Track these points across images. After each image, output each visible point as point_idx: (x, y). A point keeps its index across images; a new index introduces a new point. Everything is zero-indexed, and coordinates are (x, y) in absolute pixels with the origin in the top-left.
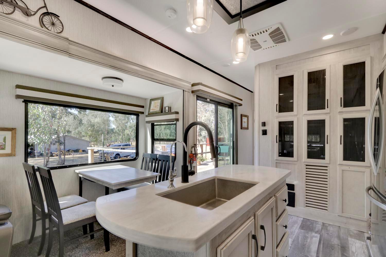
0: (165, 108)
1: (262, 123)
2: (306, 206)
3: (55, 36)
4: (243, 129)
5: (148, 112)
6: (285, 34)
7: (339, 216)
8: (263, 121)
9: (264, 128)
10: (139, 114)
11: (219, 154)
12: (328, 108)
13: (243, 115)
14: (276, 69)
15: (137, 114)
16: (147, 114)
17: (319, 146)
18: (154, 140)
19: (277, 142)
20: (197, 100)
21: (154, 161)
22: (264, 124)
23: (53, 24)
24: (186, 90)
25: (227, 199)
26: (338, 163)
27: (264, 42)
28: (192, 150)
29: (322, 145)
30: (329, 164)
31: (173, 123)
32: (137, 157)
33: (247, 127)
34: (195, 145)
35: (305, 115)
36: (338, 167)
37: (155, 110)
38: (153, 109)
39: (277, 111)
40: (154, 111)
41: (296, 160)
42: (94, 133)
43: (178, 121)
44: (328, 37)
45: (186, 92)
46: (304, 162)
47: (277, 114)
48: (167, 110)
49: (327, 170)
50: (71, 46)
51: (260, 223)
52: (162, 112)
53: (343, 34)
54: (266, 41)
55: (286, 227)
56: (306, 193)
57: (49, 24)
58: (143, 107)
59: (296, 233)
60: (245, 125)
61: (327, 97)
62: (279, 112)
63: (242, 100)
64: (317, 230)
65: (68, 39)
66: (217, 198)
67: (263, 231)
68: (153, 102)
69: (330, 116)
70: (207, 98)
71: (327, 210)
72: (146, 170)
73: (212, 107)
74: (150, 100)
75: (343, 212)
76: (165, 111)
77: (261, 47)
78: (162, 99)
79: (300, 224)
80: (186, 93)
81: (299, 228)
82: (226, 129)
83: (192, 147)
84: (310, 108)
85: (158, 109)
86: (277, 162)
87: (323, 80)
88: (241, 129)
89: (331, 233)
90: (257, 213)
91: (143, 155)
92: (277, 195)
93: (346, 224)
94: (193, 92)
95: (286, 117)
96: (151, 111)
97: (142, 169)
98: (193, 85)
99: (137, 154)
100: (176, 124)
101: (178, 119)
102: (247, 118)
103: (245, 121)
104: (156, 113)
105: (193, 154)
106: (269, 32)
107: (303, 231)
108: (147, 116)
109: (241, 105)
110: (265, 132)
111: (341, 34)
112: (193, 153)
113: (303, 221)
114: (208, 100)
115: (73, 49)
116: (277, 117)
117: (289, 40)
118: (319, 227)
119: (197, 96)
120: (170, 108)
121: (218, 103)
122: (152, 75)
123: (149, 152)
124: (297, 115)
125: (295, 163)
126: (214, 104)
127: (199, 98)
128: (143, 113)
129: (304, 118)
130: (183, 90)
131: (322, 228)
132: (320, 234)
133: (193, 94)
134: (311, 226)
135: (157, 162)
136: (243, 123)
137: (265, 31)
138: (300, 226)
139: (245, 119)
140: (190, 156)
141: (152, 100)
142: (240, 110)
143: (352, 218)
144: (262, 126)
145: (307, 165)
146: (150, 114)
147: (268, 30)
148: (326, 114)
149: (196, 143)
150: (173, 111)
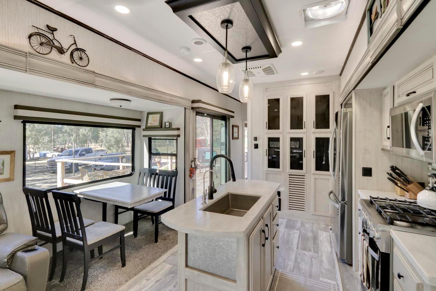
0: (165, 123)
1: (254, 138)
2: (289, 209)
3: (85, 71)
4: (234, 139)
5: (146, 126)
6: (274, 70)
7: (313, 215)
8: (255, 136)
9: (256, 142)
10: (135, 128)
11: (214, 166)
12: (305, 128)
13: (234, 125)
14: (266, 91)
15: (133, 128)
16: (144, 128)
17: (299, 152)
18: (150, 153)
19: (266, 156)
20: (196, 115)
21: (153, 176)
22: (256, 139)
23: (81, 58)
24: (187, 108)
25: (247, 210)
26: (312, 173)
27: (258, 73)
28: (192, 164)
29: (301, 151)
30: (306, 173)
31: (175, 138)
32: (133, 171)
33: (237, 137)
34: (195, 159)
35: (288, 133)
36: (312, 176)
37: (154, 125)
38: (151, 123)
39: (266, 128)
40: (152, 125)
41: (282, 171)
42: (34, 133)
43: (179, 137)
44: (305, 74)
45: (188, 109)
46: (288, 172)
47: (267, 130)
48: (167, 125)
49: (304, 178)
50: (97, 79)
51: (266, 223)
52: (161, 127)
53: (315, 74)
54: (259, 73)
55: (278, 225)
56: (289, 198)
57: (78, 58)
58: (139, 120)
59: (282, 231)
60: (236, 135)
61: (304, 120)
62: (268, 129)
63: (233, 112)
64: (297, 227)
65: (94, 72)
66: (230, 209)
67: (267, 227)
68: (150, 116)
69: (306, 135)
70: (204, 113)
71: (304, 211)
72: (143, 185)
73: (208, 120)
74: (148, 113)
75: (315, 212)
76: (165, 126)
77: (255, 76)
78: (161, 114)
79: (285, 224)
80: (187, 111)
81: (285, 228)
82: (208, 130)
83: (192, 162)
84: (292, 127)
85: (157, 124)
86: (267, 172)
87: (302, 106)
88: (233, 139)
89: (307, 229)
90: (264, 216)
91: (140, 170)
92: (273, 203)
93: (317, 220)
94: (193, 108)
95: (274, 133)
96: (149, 125)
97: (138, 184)
98: (193, 102)
99: (133, 168)
100: (177, 139)
101: (180, 135)
102: (237, 128)
103: (236, 131)
104: (155, 128)
105: (194, 168)
106: (262, 68)
107: (287, 229)
108: (144, 130)
109: (233, 117)
110: (256, 146)
111: (314, 73)
112: (192, 167)
113: (287, 222)
114: (205, 115)
115: (98, 80)
116: (267, 133)
117: (277, 73)
118: (298, 225)
119: (196, 112)
120: (170, 124)
121: (214, 116)
122: (160, 97)
123: (146, 166)
124: (282, 133)
125: (281, 173)
126: (210, 117)
127: (198, 113)
128: (139, 126)
129: (287, 135)
130: (185, 108)
131: (301, 226)
132: (299, 230)
133: (193, 110)
134: (293, 225)
135: (157, 176)
136: (234, 132)
137: (259, 67)
138: (285, 226)
139: (236, 129)
140: (191, 170)
141: (149, 114)
142: (232, 122)
143: (321, 216)
144: (254, 140)
145: (290, 175)
146: (148, 128)
147: (261, 67)
148: (304, 133)
149: (195, 158)
150: (175, 127)
